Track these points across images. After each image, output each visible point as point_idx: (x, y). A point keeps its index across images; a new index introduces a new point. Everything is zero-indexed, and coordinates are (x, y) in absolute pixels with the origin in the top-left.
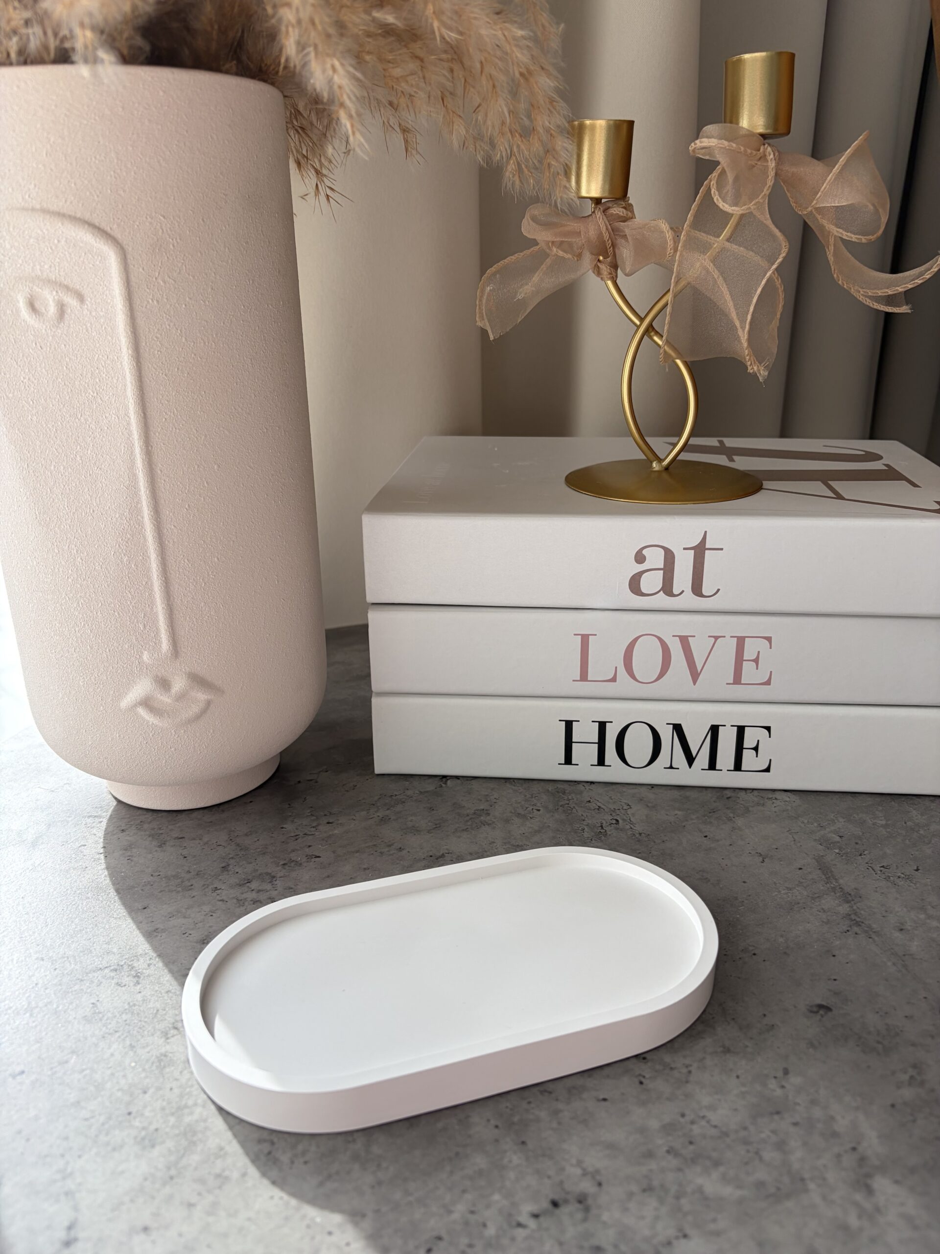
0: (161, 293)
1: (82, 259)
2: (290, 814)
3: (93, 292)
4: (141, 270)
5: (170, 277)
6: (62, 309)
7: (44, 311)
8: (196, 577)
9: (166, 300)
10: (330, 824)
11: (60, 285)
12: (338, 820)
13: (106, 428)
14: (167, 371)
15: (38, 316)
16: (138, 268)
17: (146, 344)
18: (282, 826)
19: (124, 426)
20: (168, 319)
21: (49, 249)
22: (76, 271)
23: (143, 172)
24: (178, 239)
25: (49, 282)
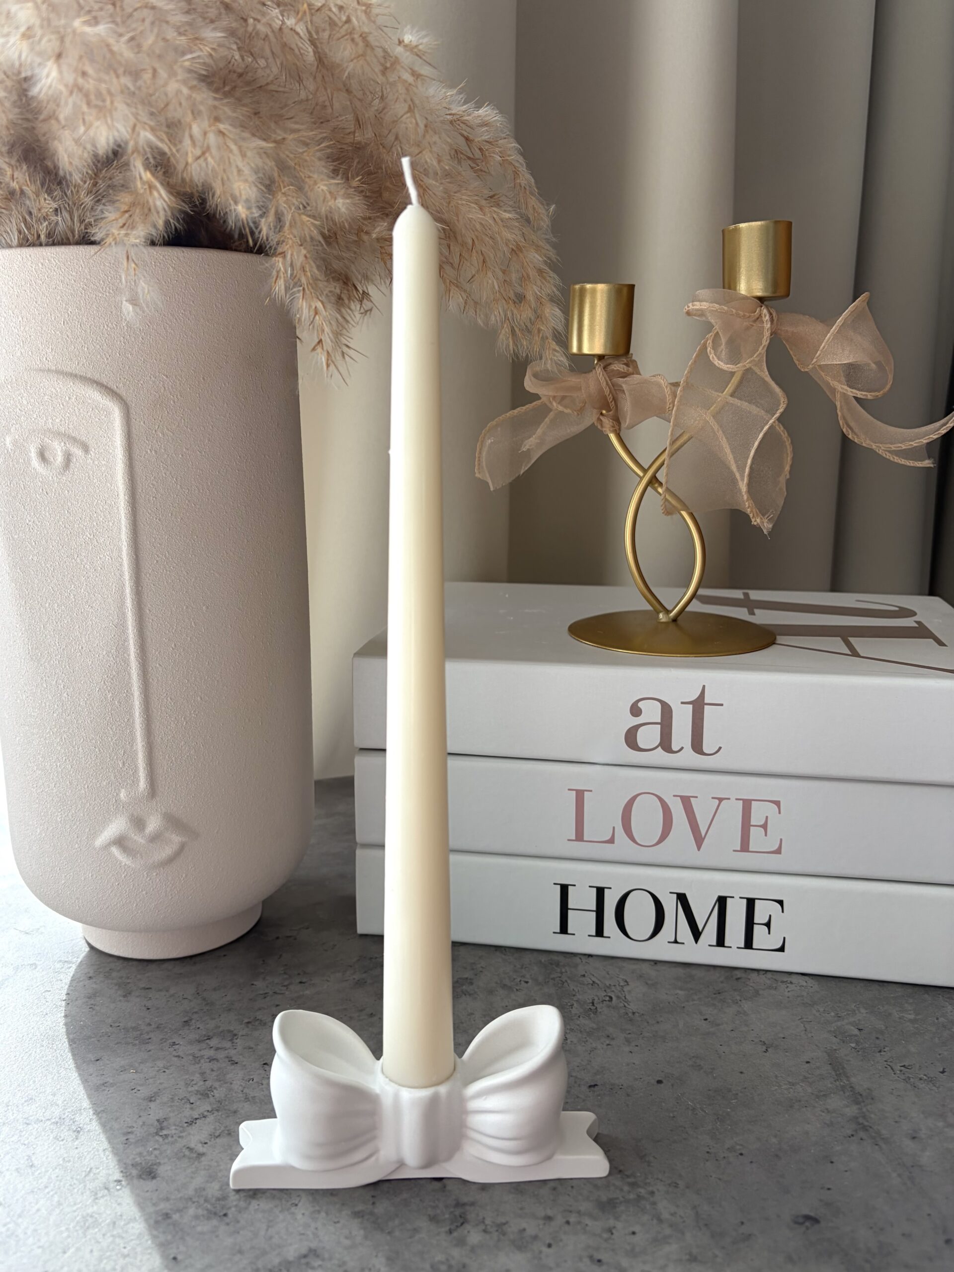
0: (159, 444)
1: (89, 414)
2: (263, 971)
3: (97, 443)
4: (142, 423)
5: (168, 430)
6: (68, 458)
7: (52, 460)
8: (178, 716)
9: (163, 451)
10: (303, 984)
11: (68, 437)
12: (311, 980)
13: (99, 568)
14: (161, 516)
15: (46, 464)
16: (140, 422)
17: (142, 491)
18: (252, 983)
19: (117, 567)
20: (164, 468)
21: (61, 405)
22: (83, 424)
23: (150, 337)
24: (179, 395)
25: (59, 434)
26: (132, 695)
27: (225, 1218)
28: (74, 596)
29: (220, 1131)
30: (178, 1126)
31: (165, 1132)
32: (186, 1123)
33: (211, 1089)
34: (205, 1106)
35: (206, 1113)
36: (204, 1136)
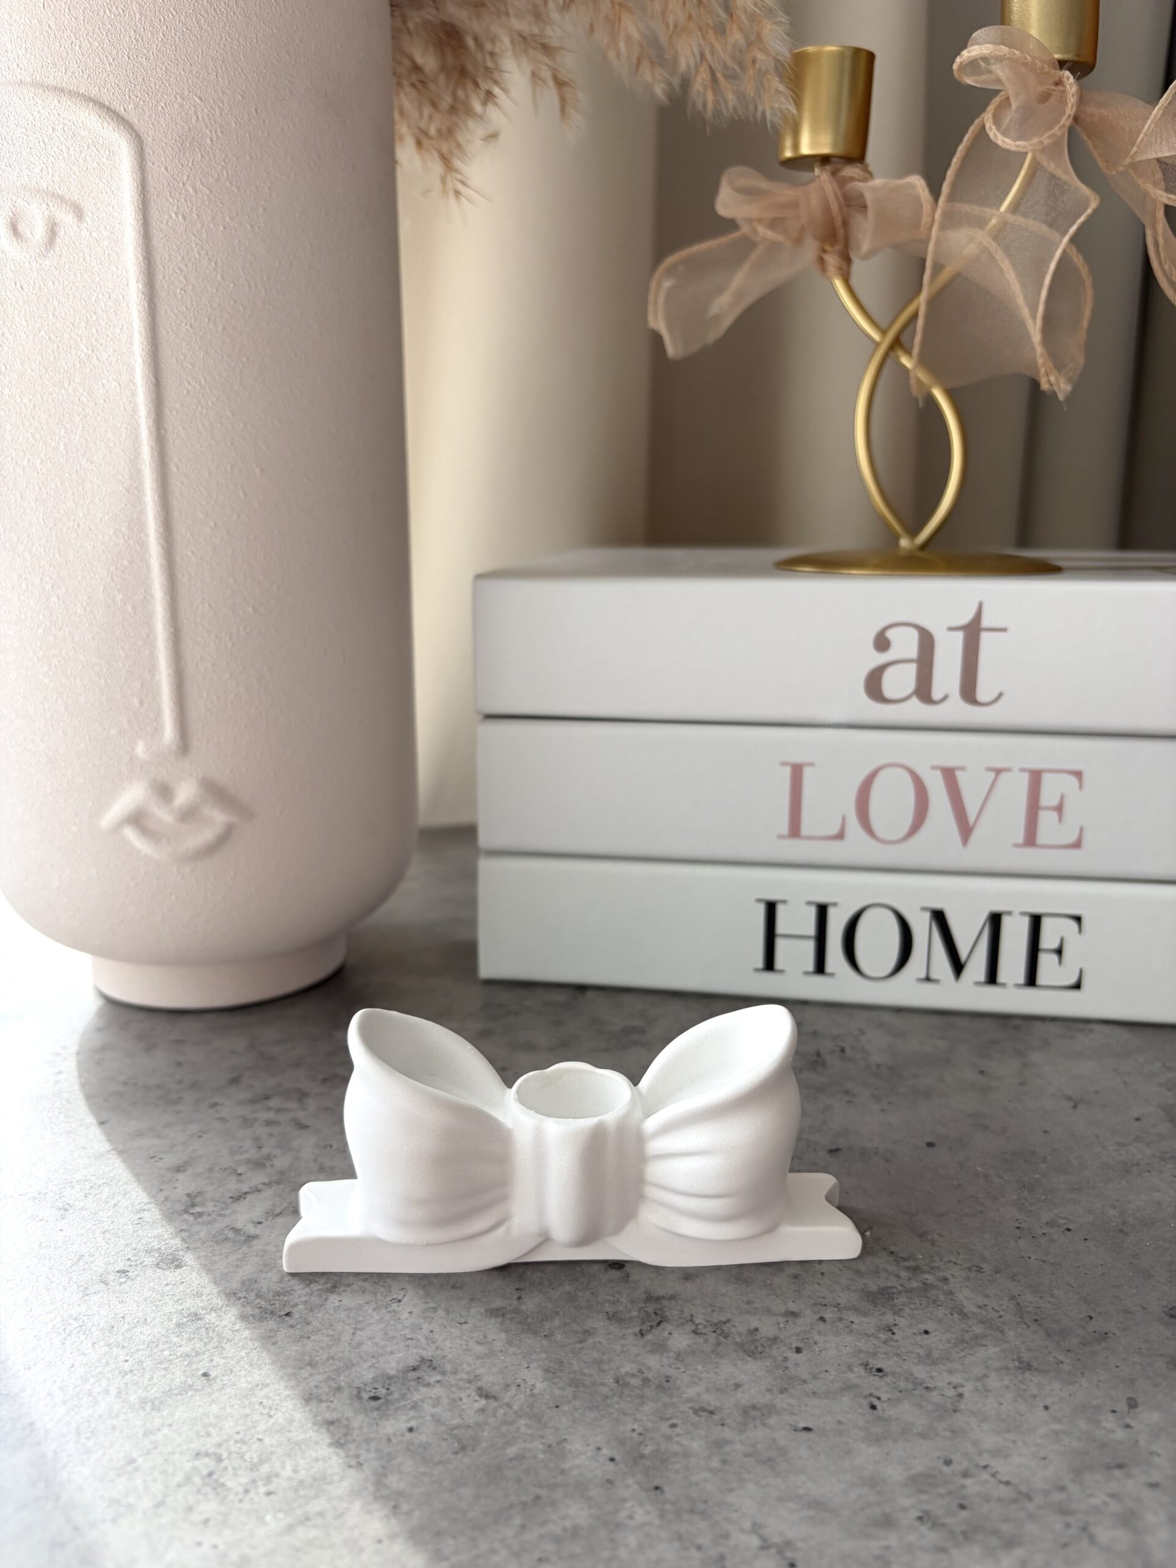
0: (189, 205)
1: (83, 155)
3: (95, 204)
4: (163, 170)
5: (203, 184)
6: (53, 230)
7: (29, 234)
9: (196, 217)
11: (52, 196)
13: (102, 402)
14: (193, 320)
15: (20, 242)
16: (159, 167)
17: (164, 278)
19: (128, 397)
20: (197, 244)
21: (42, 144)
22: (75, 174)
23: (175, 34)
24: (219, 130)
25: (38, 192)
26: (152, 596)
27: (287, 1318)
28: (65, 445)
29: (282, 1208)
30: (218, 1201)
31: (198, 1209)
32: (231, 1197)
33: (269, 1157)
34: (258, 1178)
35: (260, 1187)
36: (257, 1213)
